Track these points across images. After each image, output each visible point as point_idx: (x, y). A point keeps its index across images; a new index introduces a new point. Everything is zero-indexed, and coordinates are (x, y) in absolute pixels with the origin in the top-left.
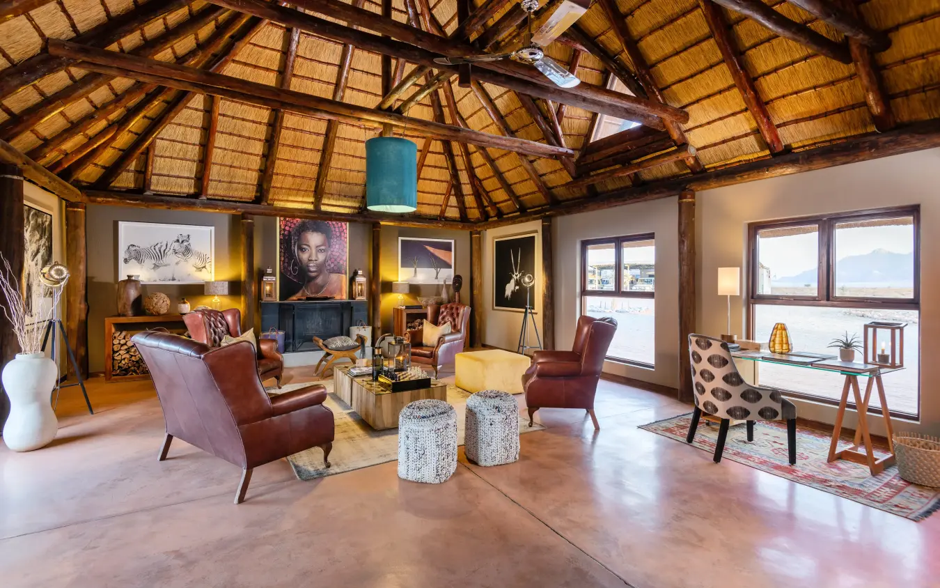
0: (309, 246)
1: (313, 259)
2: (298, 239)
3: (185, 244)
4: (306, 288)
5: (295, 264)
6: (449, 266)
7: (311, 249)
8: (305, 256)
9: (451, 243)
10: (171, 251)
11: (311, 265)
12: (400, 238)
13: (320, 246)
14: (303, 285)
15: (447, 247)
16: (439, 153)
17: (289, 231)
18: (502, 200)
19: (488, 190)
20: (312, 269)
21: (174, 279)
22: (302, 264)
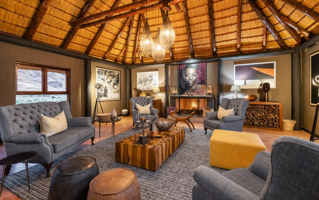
0: (189, 74)
1: (191, 79)
2: (185, 72)
3: (151, 77)
4: (188, 90)
5: (184, 81)
6: (273, 78)
7: (190, 75)
8: (187, 78)
9: (273, 64)
10: (148, 80)
11: (190, 81)
12: (235, 65)
13: (193, 73)
14: (187, 90)
15: (271, 66)
16: (251, 11)
17: (181, 69)
18: (310, 24)
19: (296, 21)
20: (190, 83)
21: (149, 88)
22: (186, 81)
